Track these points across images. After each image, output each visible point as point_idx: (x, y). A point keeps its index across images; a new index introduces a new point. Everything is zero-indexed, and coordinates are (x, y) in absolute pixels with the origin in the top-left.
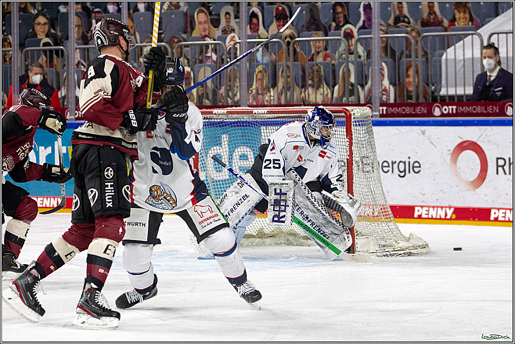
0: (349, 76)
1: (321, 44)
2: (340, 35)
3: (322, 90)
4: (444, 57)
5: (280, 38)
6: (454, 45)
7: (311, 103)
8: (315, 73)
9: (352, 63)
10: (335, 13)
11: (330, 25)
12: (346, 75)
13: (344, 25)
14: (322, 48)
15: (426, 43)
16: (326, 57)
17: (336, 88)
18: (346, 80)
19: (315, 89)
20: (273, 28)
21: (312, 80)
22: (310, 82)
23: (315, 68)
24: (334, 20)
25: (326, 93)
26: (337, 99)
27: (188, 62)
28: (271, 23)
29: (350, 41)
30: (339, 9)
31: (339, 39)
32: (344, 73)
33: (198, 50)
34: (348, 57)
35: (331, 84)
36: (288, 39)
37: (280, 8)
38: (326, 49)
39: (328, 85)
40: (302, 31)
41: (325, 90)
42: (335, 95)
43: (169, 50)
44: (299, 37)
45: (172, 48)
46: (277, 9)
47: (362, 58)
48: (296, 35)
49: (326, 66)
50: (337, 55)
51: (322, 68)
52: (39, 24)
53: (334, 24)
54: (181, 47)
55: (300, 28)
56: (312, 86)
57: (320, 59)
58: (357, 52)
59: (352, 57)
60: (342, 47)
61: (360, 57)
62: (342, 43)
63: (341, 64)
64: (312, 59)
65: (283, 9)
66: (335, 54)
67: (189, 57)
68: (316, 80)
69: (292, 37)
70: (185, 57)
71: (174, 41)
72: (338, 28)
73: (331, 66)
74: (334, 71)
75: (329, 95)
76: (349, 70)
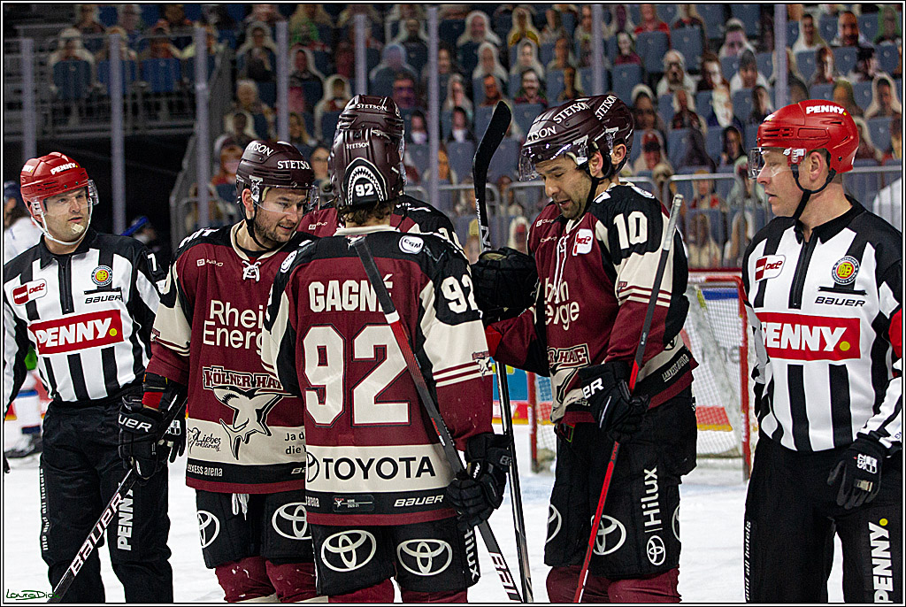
0: (746, 229)
1: (708, 185)
2: (733, 172)
3: (707, 249)
4: (876, 202)
5: (650, 176)
6: (890, 184)
7: (693, 268)
8: (699, 225)
9: (750, 210)
10: (726, 141)
11: (719, 159)
12: (742, 228)
13: (738, 158)
14: (708, 191)
15: (852, 182)
16: (714, 202)
17: (728, 246)
18: (742, 234)
19: (699, 245)
20: (641, 163)
21: (695, 234)
22: (691, 238)
23: (699, 218)
24: (725, 150)
25: (713, 252)
26: (729, 261)
27: (523, 211)
28: (637, 156)
29: (746, 182)
30: (732, 136)
31: (731, 179)
32: (738, 226)
33: (536, 194)
34: (744, 203)
35: (721, 238)
36: (662, 178)
37: (650, 136)
38: (713, 191)
39: (716, 241)
40: (681, 166)
41: (712, 248)
42: (727, 255)
43: (496, 193)
44: (676, 174)
45: (501, 191)
46: (647, 136)
47: (763, 204)
48: (671, 171)
49: (714, 214)
50: (728, 200)
51: (708, 218)
52: (319, 159)
53: (724, 157)
54: (512, 190)
55: (677, 162)
56: (695, 243)
57: (705, 206)
58: (757, 196)
59: (749, 203)
60: (736, 189)
61: (760, 202)
62: (736, 183)
63: (734, 212)
64: (694, 206)
65: (654, 136)
66: (726, 197)
67: (525, 203)
68: (700, 234)
69: (667, 175)
70: (520, 204)
71: (502, 182)
72: (731, 161)
73: (719, 215)
74: (725, 222)
75: (719, 257)
76: (746, 222)
